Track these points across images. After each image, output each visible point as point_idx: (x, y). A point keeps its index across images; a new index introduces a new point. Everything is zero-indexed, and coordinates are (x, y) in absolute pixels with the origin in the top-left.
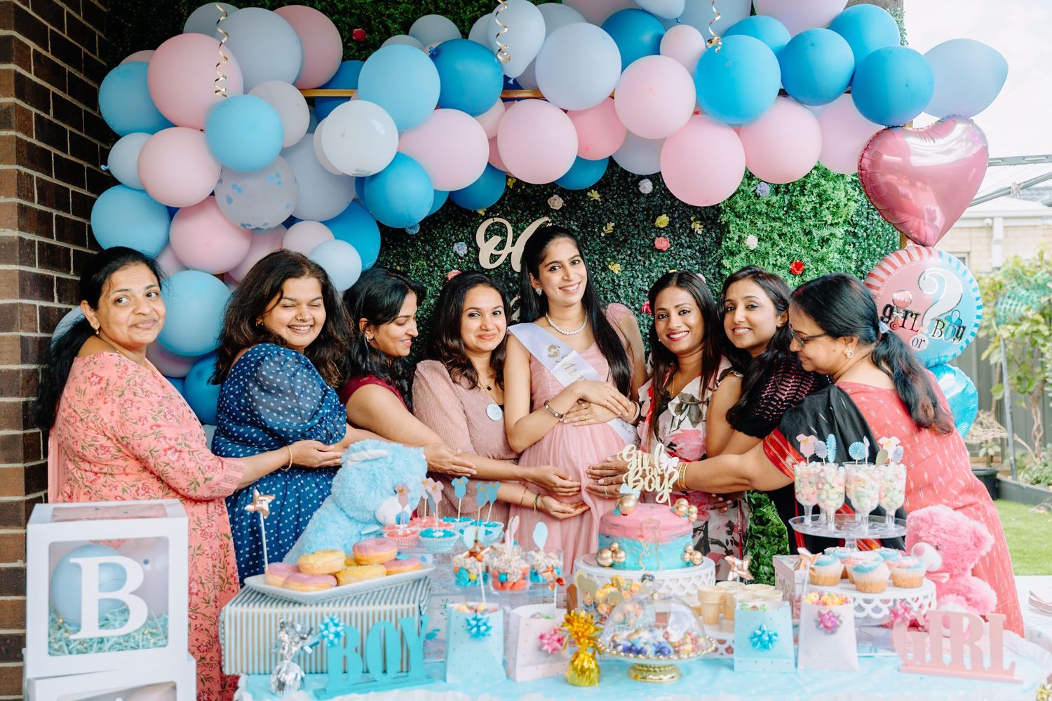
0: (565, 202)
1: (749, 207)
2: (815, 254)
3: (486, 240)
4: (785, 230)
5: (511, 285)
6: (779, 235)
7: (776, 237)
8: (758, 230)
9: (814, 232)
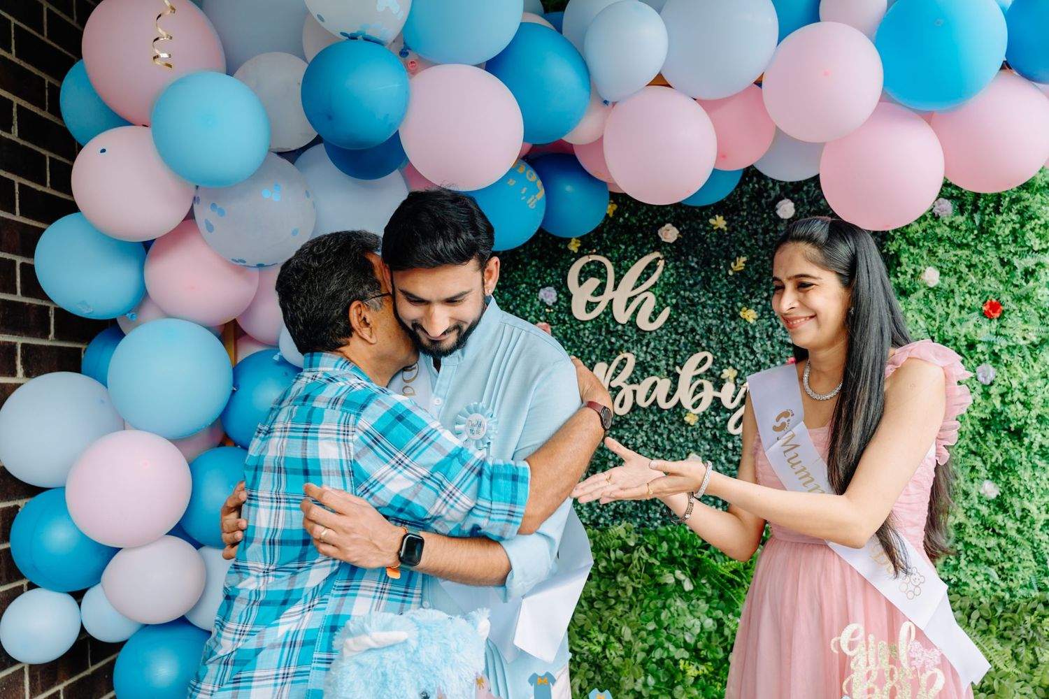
0: (681, 233)
1: (925, 231)
2: (1015, 290)
3: (581, 283)
4: (975, 259)
5: (613, 340)
6: (967, 266)
7: (965, 270)
8: (940, 260)
9: (1016, 261)
